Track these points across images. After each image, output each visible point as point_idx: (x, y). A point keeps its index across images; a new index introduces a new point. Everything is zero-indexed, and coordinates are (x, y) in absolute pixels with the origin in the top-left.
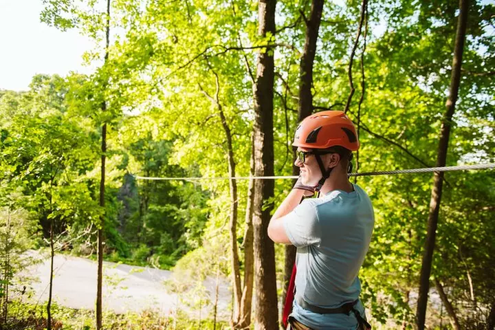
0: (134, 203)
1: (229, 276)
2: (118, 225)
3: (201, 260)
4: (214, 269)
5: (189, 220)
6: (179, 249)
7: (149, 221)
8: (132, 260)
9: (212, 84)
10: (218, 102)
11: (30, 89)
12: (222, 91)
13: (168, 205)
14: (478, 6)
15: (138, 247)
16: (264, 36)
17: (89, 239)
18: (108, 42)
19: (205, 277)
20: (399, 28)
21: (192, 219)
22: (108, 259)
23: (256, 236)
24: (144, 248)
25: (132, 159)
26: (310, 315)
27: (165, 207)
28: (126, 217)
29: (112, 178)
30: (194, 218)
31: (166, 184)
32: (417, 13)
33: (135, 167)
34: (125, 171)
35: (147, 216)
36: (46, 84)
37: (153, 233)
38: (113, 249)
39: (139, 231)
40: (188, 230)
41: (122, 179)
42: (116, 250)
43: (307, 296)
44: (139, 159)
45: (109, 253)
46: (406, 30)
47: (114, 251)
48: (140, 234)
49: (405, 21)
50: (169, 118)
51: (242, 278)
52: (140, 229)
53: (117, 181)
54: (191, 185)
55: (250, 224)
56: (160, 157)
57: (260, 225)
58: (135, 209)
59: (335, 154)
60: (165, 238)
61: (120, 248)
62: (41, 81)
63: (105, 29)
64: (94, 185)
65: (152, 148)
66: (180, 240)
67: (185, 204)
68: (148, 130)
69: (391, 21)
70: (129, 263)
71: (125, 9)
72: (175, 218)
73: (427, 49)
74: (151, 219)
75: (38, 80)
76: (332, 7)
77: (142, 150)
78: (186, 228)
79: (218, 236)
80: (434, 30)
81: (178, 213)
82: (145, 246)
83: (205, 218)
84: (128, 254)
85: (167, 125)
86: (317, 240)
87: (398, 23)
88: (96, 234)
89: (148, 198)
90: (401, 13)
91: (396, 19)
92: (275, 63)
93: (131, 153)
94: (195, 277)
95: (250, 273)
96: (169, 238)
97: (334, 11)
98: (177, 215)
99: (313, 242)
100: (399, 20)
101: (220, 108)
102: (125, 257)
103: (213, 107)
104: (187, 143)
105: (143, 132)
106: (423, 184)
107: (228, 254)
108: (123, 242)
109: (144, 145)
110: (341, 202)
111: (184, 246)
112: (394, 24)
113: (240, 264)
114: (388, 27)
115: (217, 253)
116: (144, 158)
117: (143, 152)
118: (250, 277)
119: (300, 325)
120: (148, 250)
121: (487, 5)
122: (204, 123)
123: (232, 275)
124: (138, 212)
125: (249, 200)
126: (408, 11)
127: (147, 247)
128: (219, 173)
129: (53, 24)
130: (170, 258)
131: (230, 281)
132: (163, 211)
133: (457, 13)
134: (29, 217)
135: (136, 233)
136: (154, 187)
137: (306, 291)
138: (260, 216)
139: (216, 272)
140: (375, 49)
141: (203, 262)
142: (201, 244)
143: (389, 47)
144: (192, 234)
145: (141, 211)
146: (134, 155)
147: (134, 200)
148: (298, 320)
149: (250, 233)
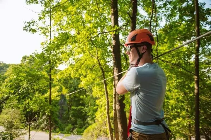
0: (66, 107)
1: (108, 135)
2: (59, 117)
3: (95, 129)
4: (101, 133)
5: (89, 112)
6: (86, 126)
7: (72, 114)
8: (65, 131)
9: (95, 52)
10: (97, 59)
11: (21, 62)
12: (99, 54)
13: (80, 106)
14: (203, 9)
15: (68, 125)
16: (114, 27)
17: (45, 121)
18: (51, 37)
19: (97, 137)
20: (171, 22)
21: (90, 112)
22: (55, 132)
23: (118, 114)
24: (70, 126)
25: (64, 88)
26: (140, 127)
27: (78, 107)
28: (63, 114)
29: (56, 96)
30: (91, 111)
31: (79, 98)
32: (178, 15)
33: (65, 91)
34: (61, 93)
35: (71, 112)
36: (28, 59)
37: (74, 120)
38: (57, 127)
39: (68, 119)
40: (89, 117)
41: (59, 96)
42: (58, 127)
43: (137, 117)
44: (67, 88)
45: (55, 129)
46: (174, 22)
47: (57, 128)
48: (69, 120)
49: (173, 19)
50: (78, 68)
51: (114, 135)
52: (68, 118)
53: (58, 97)
54: (89, 97)
55: (115, 110)
56: (75, 86)
57: (119, 109)
58: (66, 110)
59: (144, 46)
60: (79, 121)
61: (60, 127)
62: (25, 59)
63: (49, 32)
64: (48, 99)
65: (72, 83)
66: (86, 122)
67: (87, 105)
68: (69, 73)
69: (167, 19)
70: (64, 133)
71: (58, 25)
72: (83, 112)
73: (184, 29)
74: (73, 113)
75: (24, 58)
76: (142, 17)
77: (68, 84)
78: (88, 116)
79: (102, 117)
80: (186, 21)
81: (84, 109)
82: (70, 125)
83: (96, 110)
84: (63, 129)
85: (77, 70)
86: (138, 86)
87: (170, 20)
88: (48, 118)
89: (71, 105)
90: (171, 16)
91: (169, 18)
92: (120, 41)
93: (63, 85)
94: (93, 137)
95: (117, 132)
96: (81, 121)
97: (143, 18)
98: (84, 110)
99: (136, 87)
100: (170, 19)
101: (98, 61)
102: (62, 130)
103: (96, 61)
104: (86, 78)
105: (67, 74)
106: (190, 84)
107: (107, 125)
108: (61, 123)
109: (69, 82)
110: (148, 67)
111: (88, 124)
112: (169, 20)
113: (113, 129)
114: (166, 22)
115: (102, 125)
116: (69, 87)
117: (68, 85)
118: (117, 134)
119: (135, 132)
120: (72, 127)
121: (207, 8)
122: (92, 68)
123: (109, 135)
124: (67, 111)
125: (114, 99)
126: (174, 14)
127: (71, 125)
128: (100, 89)
129: (28, 31)
130: (82, 130)
131: (109, 138)
132: (78, 109)
133: (195, 13)
134: (20, 114)
135: (67, 120)
136: (73, 99)
137: (136, 114)
138: (119, 105)
139: (102, 134)
140: (162, 32)
141: (96, 130)
142: (94, 122)
143: (168, 30)
144: (91, 118)
145: (68, 111)
146: (65, 86)
147: (66, 106)
148: (134, 130)
149: (115, 114)
